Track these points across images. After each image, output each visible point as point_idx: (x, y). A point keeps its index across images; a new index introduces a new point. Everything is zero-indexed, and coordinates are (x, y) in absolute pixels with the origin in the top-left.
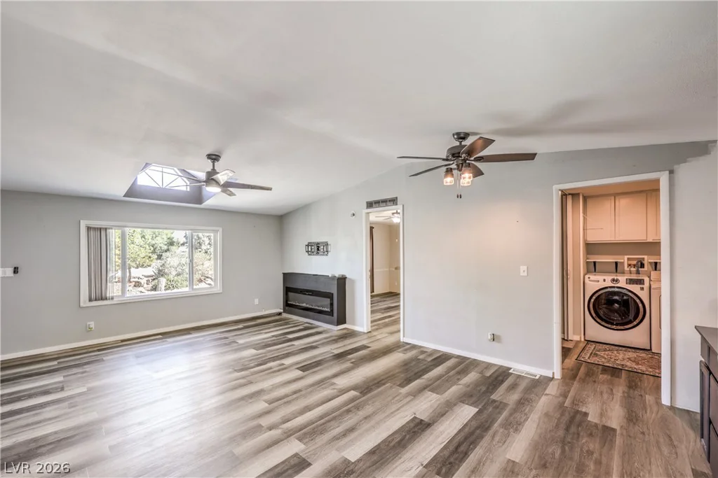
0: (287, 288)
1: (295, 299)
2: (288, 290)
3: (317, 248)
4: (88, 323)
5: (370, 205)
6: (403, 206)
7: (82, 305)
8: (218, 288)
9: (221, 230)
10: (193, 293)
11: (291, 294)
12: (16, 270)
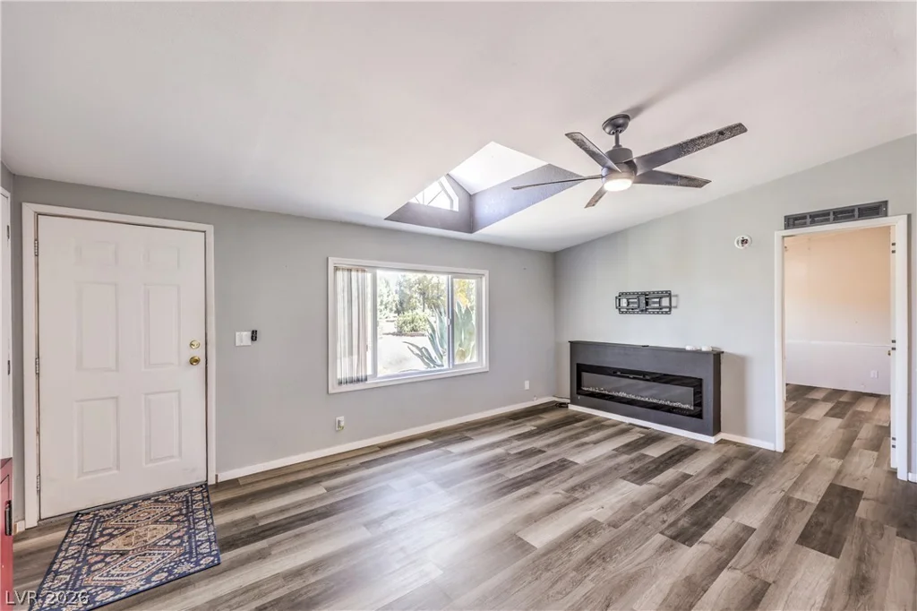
0: (578, 365)
1: (592, 382)
2: (580, 370)
3: (647, 303)
4: (338, 419)
5: (793, 221)
6: (909, 216)
7: (331, 391)
8: (484, 365)
9: (486, 273)
10: (457, 371)
11: (585, 375)
12: (254, 336)
